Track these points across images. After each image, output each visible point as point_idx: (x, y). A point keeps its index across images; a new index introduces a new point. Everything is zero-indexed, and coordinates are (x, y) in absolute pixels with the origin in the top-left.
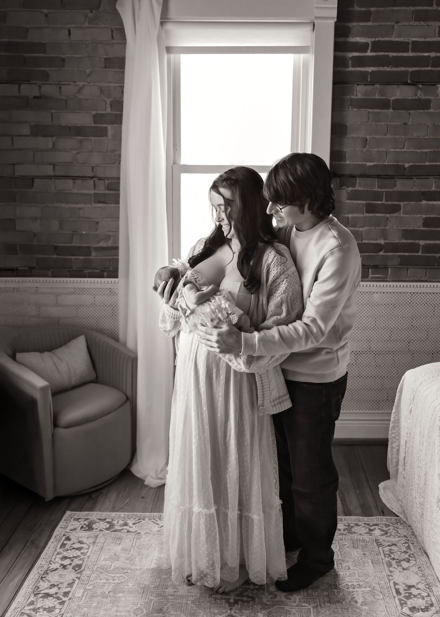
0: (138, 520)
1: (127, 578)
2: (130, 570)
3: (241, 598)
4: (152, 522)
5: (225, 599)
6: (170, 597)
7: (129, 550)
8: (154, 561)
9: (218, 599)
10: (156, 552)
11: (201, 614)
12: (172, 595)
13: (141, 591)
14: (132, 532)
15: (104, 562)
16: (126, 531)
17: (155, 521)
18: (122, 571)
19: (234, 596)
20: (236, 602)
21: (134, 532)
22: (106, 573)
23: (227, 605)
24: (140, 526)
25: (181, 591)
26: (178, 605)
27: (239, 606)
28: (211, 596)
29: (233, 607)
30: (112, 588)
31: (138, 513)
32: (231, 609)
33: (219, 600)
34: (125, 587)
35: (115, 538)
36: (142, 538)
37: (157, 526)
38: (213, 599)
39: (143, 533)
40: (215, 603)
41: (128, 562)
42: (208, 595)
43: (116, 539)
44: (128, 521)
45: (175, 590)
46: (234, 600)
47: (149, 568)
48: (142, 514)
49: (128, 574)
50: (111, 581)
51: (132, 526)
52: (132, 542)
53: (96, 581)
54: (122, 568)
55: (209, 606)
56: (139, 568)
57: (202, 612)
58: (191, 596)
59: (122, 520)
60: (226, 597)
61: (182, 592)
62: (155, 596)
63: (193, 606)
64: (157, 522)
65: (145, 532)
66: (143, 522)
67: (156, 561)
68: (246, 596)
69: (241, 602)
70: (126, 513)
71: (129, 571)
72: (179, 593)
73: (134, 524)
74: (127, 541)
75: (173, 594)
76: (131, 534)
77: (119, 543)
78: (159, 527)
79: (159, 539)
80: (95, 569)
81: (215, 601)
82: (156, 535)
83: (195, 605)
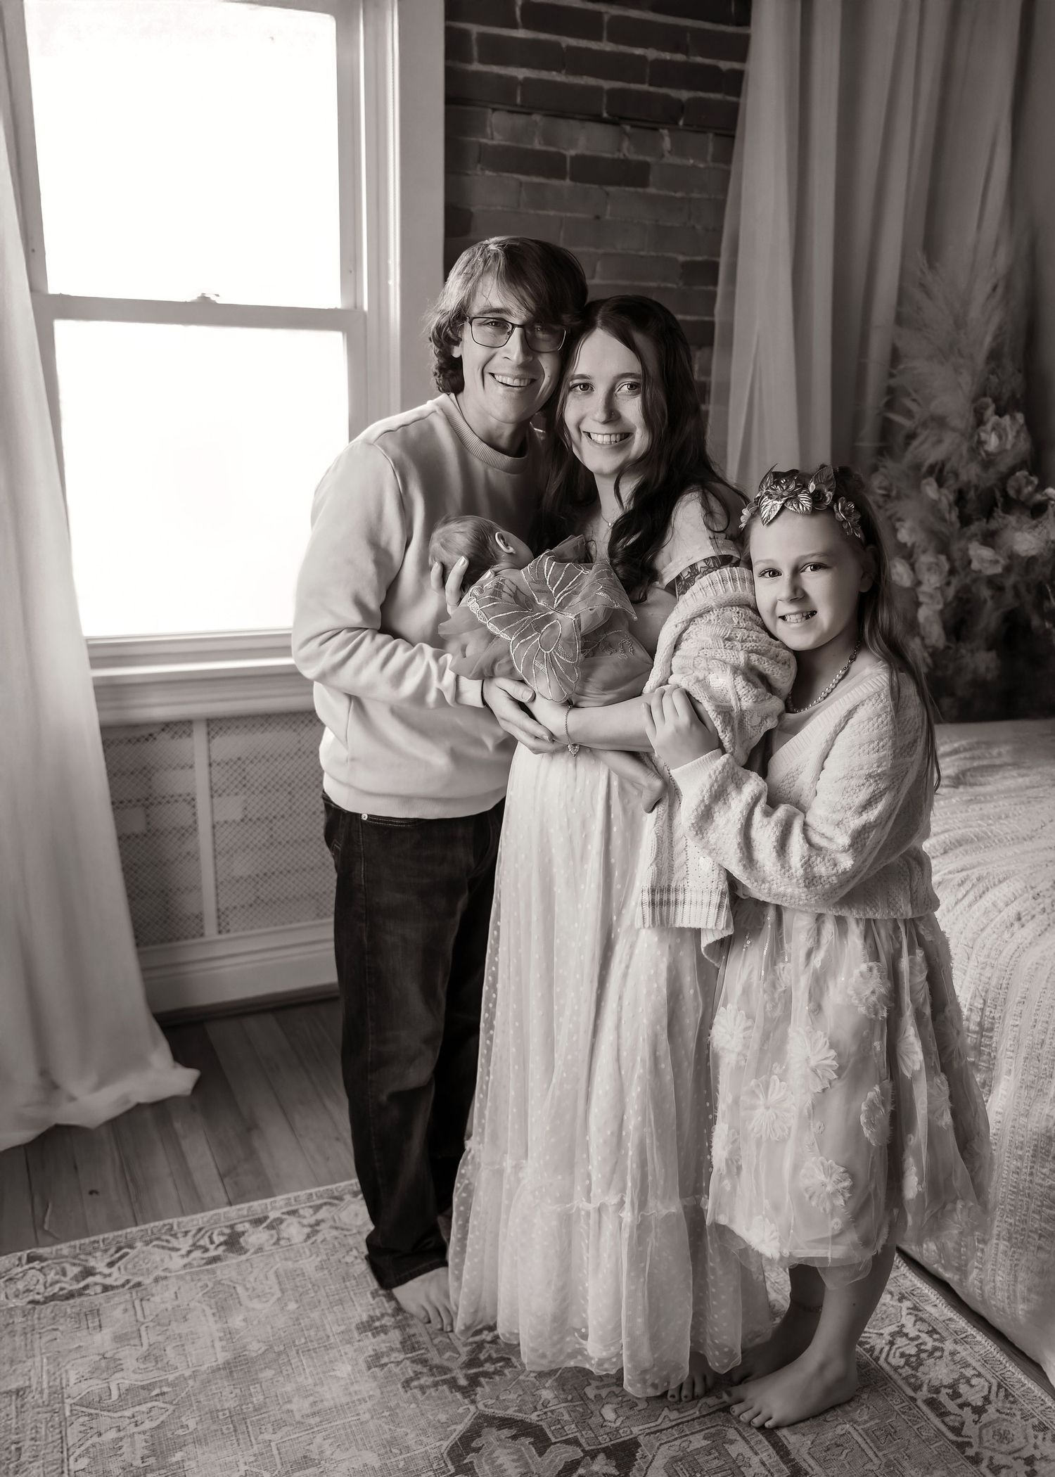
0: (117, 1252)
1: (171, 1408)
2: (169, 1385)
3: (481, 1369)
4: (158, 1246)
5: (445, 1382)
6: (313, 1421)
7: (135, 1334)
8: (218, 1344)
9: (428, 1387)
10: (211, 1319)
11: (411, 1436)
12: (314, 1414)
13: (228, 1429)
14: (117, 1287)
15: (84, 1385)
16: (99, 1289)
17: (165, 1244)
18: (144, 1393)
19: (461, 1368)
20: (474, 1381)
21: (123, 1286)
22: (106, 1413)
23: (459, 1396)
24: (130, 1266)
25: (328, 1396)
26: (342, 1432)
27: (487, 1389)
28: (408, 1386)
29: (476, 1394)
30: (146, 1448)
31: (106, 1235)
32: (473, 1402)
33: (432, 1390)
34: (180, 1432)
35: (78, 1314)
36: (153, 1295)
37: (174, 1254)
38: (417, 1392)
39: (147, 1281)
40: (428, 1398)
41: (151, 1365)
42: (399, 1386)
43: (82, 1315)
44: (92, 1263)
45: (311, 1399)
46: (467, 1377)
47: (214, 1364)
48: (120, 1233)
49: (167, 1398)
50: (132, 1429)
51: (107, 1271)
52: (132, 1312)
53: (89, 1443)
54: (143, 1387)
55: (418, 1410)
56: (187, 1373)
57: (409, 1431)
58: (359, 1400)
59: (74, 1265)
60: (444, 1377)
61: (333, 1399)
62: (271, 1431)
63: (380, 1422)
64: (170, 1245)
65: (152, 1278)
66: (132, 1253)
67: (224, 1343)
68: (486, 1360)
69: (485, 1377)
70: (72, 1243)
71: (165, 1389)
72: (326, 1404)
73: (111, 1265)
74: (118, 1313)
75: (316, 1409)
76: (116, 1291)
77: (97, 1323)
78: (183, 1256)
79: (200, 1284)
80: (68, 1413)
81: (424, 1393)
82: (188, 1278)
83: (384, 1419)
